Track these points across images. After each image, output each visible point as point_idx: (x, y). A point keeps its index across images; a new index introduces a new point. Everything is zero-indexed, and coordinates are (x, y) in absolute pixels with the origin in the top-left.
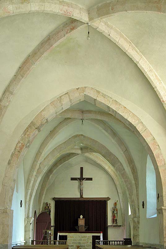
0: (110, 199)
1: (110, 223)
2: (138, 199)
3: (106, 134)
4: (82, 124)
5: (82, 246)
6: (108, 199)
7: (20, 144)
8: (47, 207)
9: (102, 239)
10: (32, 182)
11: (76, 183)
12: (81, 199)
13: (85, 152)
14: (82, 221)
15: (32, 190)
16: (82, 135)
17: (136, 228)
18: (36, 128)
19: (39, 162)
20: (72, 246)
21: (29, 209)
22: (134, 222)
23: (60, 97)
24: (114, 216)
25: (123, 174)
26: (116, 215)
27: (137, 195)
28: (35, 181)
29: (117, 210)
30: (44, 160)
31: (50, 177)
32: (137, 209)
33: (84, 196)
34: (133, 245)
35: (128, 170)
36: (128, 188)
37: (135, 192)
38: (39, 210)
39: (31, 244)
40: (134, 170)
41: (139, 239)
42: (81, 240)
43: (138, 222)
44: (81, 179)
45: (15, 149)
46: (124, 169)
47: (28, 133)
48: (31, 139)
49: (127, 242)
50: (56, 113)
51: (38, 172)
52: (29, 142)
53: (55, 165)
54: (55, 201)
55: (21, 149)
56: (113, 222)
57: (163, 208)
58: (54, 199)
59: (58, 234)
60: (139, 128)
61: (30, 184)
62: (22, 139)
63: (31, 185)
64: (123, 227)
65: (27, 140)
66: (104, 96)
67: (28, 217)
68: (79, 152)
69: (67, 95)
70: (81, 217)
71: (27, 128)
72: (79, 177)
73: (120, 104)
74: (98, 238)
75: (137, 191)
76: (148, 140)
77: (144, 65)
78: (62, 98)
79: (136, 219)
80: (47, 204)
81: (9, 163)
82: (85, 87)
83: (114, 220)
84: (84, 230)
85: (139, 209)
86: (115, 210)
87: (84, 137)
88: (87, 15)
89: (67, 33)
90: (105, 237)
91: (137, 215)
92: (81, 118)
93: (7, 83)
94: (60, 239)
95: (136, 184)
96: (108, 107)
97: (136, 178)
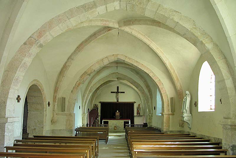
0: (136, 102)
1: (135, 114)
2: (152, 105)
3: (132, 73)
4: (117, 69)
5: (117, 126)
6: (135, 102)
7: (78, 83)
8: (96, 107)
9: (130, 123)
10: (86, 96)
11: (115, 94)
12: (117, 103)
13: (120, 80)
14: (118, 113)
15: (86, 100)
16: (117, 73)
17: (150, 119)
18: (88, 75)
19: (90, 87)
20: (111, 126)
21: (85, 109)
22: (149, 116)
23: (102, 59)
24: (138, 111)
25: (143, 93)
26: (139, 111)
27: (152, 103)
28: (88, 96)
29: (140, 108)
30: (94, 85)
31: (98, 91)
32: (151, 110)
33: (119, 101)
34: (148, 127)
35: (146, 91)
36: (146, 100)
37: (150, 101)
38: (91, 108)
39: (86, 126)
40: (150, 91)
41: (152, 124)
42: (117, 123)
43: (152, 116)
44: (118, 92)
45: (75, 85)
46: (144, 90)
47: (83, 77)
48: (84, 80)
49: (145, 125)
50: (100, 67)
51: (90, 91)
52: (83, 81)
53: (101, 86)
54: (101, 104)
55: (79, 84)
56: (138, 114)
57: (164, 113)
58: (100, 102)
59: (103, 120)
60: (151, 75)
61: (84, 97)
62: (80, 80)
63: (86, 97)
64: (144, 117)
65: (82, 80)
66: (129, 59)
67: (84, 113)
68: (116, 79)
69: (107, 58)
70: (118, 111)
71: (83, 75)
72: (116, 91)
73: (139, 63)
74: (128, 123)
75: (151, 101)
76: (156, 81)
77: (154, 46)
78: (104, 59)
79: (150, 115)
80: (96, 105)
81: (72, 92)
82: (118, 54)
83: (138, 113)
84: (119, 118)
85: (152, 110)
86: (138, 108)
87: (119, 73)
88: (118, 25)
89: (106, 32)
90: (132, 122)
91: (151, 112)
92: (116, 66)
93: (70, 55)
94: (104, 123)
95: (151, 97)
96: (132, 64)
97: (151, 95)
